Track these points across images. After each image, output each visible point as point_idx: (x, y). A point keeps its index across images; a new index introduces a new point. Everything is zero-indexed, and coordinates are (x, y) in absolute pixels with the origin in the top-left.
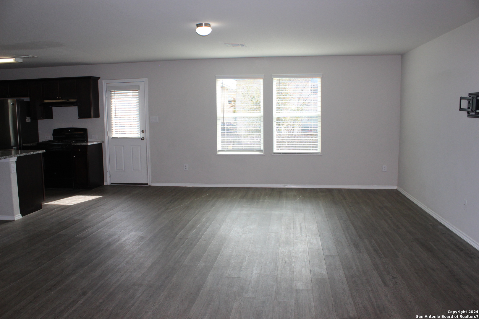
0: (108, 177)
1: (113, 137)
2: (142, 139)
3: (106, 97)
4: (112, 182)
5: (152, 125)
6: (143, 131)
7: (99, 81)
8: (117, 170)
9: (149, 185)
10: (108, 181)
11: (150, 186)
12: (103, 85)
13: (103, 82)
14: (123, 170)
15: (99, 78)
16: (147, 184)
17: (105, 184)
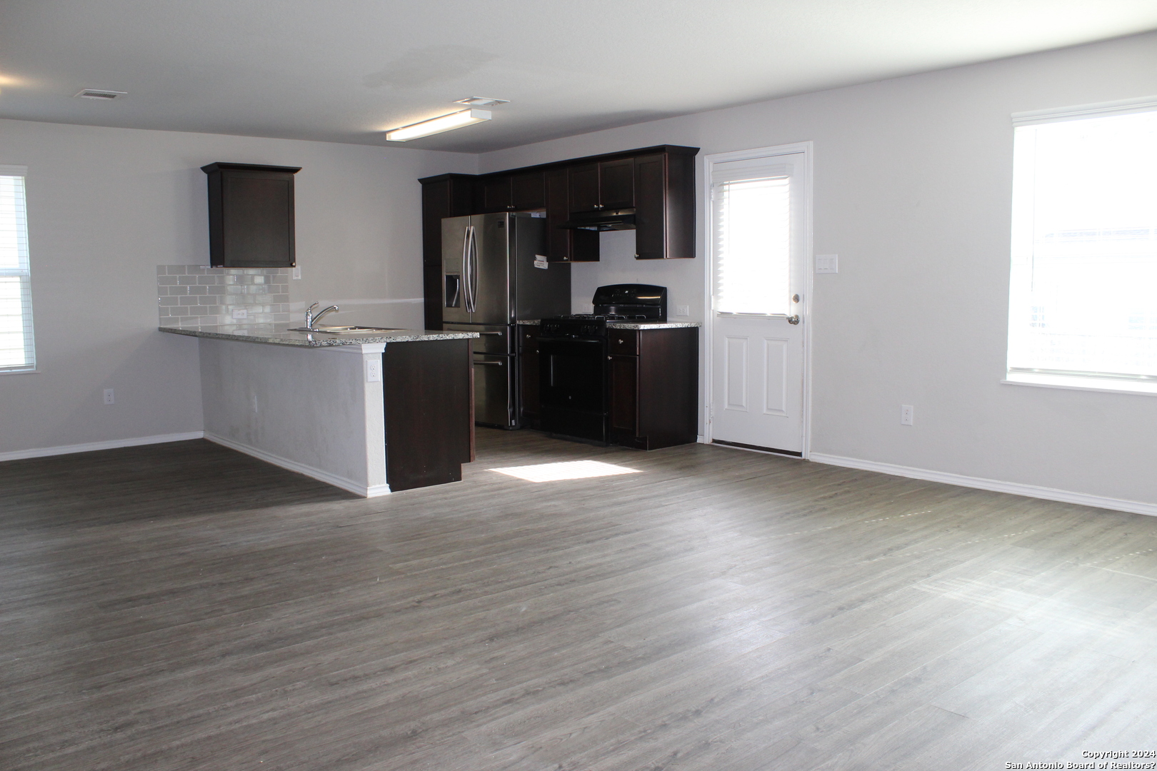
0: (708, 422)
1: (722, 313)
2: (790, 321)
3: (711, 202)
4: (717, 438)
5: (821, 278)
6: (797, 299)
7: (697, 157)
8: (729, 404)
9: (803, 457)
10: (707, 434)
11: (806, 461)
12: (705, 168)
13: (706, 159)
14: (742, 406)
15: (697, 150)
16: (799, 454)
17: (700, 440)
